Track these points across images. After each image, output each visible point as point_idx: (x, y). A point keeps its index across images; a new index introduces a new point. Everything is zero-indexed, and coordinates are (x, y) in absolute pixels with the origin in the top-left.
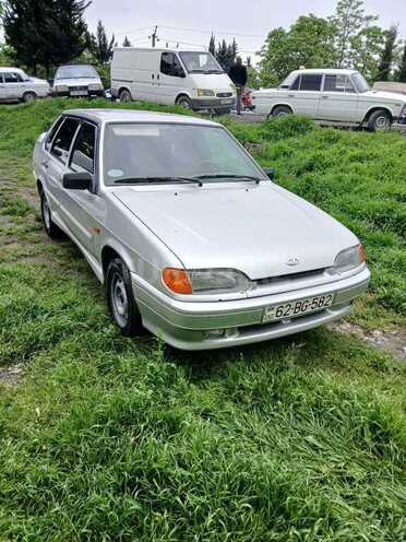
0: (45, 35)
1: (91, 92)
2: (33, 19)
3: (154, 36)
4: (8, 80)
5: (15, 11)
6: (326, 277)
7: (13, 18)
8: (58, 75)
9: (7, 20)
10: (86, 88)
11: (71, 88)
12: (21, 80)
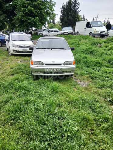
0: (69, 20)
1: (69, 33)
2: (66, 16)
3: (97, 17)
4: (54, 31)
5: (63, 15)
6: (62, 66)
7: (62, 16)
8: (63, 30)
9: (60, 17)
10: (68, 32)
11: (64, 33)
12: (57, 31)
